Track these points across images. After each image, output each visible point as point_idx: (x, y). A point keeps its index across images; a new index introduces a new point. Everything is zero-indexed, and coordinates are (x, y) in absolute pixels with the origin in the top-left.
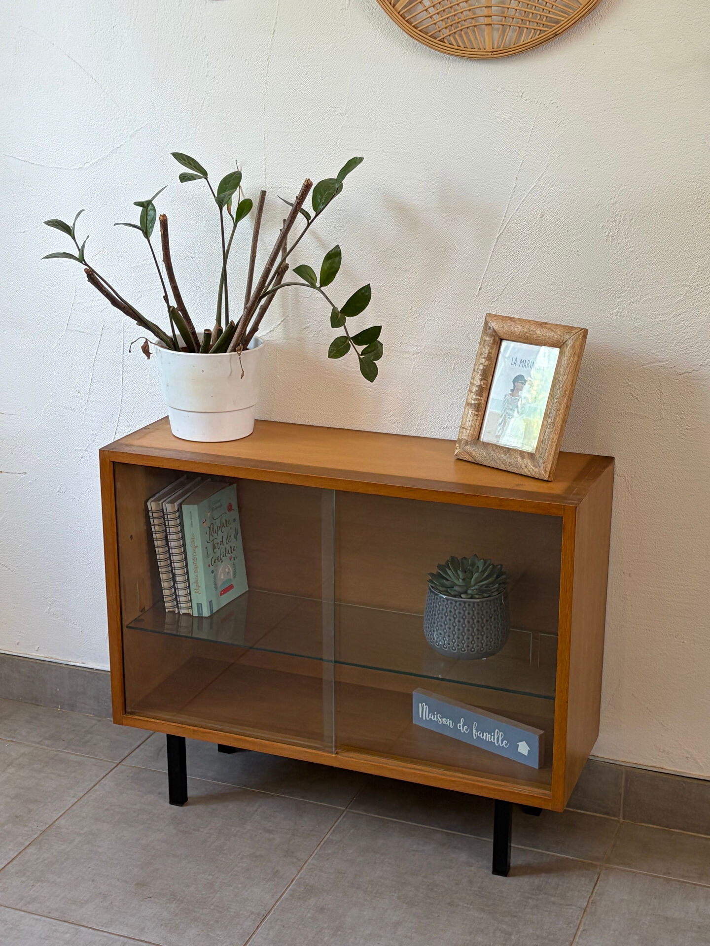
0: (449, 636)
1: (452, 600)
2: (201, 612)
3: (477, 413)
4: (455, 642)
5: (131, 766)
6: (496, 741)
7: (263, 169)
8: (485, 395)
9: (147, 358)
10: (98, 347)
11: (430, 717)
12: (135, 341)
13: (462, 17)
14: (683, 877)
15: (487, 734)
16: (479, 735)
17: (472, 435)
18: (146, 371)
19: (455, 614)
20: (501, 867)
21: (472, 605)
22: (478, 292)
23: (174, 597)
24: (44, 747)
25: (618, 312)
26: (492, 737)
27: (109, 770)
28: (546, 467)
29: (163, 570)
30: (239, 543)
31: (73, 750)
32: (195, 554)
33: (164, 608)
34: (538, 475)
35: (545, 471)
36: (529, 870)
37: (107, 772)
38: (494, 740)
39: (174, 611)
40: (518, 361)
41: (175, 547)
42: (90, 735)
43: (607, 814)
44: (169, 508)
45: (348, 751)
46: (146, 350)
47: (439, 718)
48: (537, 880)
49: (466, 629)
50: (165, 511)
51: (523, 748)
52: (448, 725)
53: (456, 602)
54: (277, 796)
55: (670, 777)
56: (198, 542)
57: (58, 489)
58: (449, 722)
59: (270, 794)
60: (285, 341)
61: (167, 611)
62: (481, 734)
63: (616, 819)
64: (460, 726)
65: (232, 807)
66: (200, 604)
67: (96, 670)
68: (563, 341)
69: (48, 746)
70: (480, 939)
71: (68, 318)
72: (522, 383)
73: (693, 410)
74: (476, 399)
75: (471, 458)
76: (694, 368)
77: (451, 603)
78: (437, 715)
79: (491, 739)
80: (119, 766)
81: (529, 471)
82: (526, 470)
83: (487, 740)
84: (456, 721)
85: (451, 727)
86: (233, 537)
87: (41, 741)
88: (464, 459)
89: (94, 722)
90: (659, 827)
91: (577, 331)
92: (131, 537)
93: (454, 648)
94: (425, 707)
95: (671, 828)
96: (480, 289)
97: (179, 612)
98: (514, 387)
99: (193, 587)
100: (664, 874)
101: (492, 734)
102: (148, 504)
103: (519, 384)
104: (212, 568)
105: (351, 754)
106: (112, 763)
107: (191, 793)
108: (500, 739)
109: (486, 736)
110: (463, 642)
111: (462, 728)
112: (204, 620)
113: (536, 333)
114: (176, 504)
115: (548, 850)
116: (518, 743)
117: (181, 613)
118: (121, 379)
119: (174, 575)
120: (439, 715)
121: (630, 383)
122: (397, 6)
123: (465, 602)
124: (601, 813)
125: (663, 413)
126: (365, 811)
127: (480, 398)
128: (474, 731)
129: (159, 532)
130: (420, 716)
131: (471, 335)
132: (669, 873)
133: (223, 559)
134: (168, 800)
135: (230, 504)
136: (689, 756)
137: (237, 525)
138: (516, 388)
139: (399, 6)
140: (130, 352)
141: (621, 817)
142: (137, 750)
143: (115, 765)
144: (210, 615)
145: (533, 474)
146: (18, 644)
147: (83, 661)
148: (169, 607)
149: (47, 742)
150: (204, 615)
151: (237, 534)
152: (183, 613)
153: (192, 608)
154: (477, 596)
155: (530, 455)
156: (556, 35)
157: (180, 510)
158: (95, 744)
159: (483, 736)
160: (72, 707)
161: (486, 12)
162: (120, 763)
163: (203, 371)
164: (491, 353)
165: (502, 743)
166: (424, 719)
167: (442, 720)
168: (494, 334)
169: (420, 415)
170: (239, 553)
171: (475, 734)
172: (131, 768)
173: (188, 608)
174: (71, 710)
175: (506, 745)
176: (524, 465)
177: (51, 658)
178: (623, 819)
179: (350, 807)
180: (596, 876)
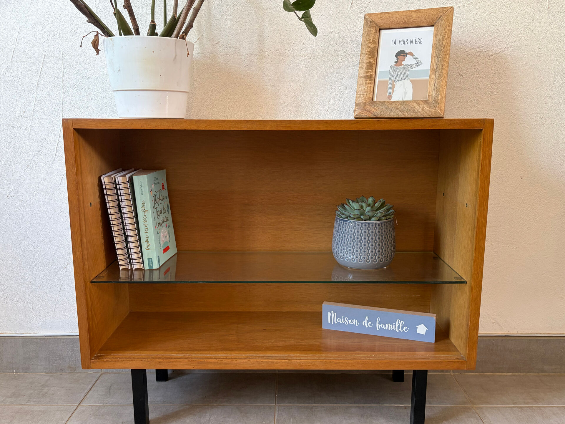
0: (365, 252)
1: (365, 223)
2: (151, 266)
3: (370, 82)
4: (370, 255)
5: (90, 405)
6: (397, 328)
8: (374, 68)
9: (96, 53)
10: (41, 73)
11: (338, 321)
12: (87, 36)
14: (526, 403)
15: (389, 324)
16: (381, 327)
17: (369, 98)
18: (84, 90)
19: (369, 233)
21: (380, 225)
22: (350, 6)
23: (127, 256)
24: (8, 404)
26: (394, 326)
27: (72, 412)
28: (441, 107)
29: (116, 233)
30: (169, 215)
32: (145, 217)
33: (118, 265)
34: (434, 114)
35: (441, 110)
37: (70, 414)
38: (395, 328)
39: (128, 268)
40: (397, 42)
41: (127, 212)
42: (46, 388)
44: (120, 180)
46: (95, 44)
47: (346, 320)
49: (377, 244)
50: (117, 182)
51: (422, 329)
52: (354, 324)
53: (369, 224)
54: (219, 405)
55: (484, 338)
56: (149, 206)
57: (7, 195)
58: (355, 322)
59: (213, 405)
60: (200, 55)
61: (121, 269)
62: (384, 326)
63: (449, 374)
64: (365, 323)
66: (150, 259)
67: (46, 336)
68: (437, 17)
69: (11, 403)
71: (13, 51)
72: (404, 56)
73: (499, 80)
74: (367, 73)
75: (371, 114)
76: (500, 51)
77: (365, 225)
78: (344, 318)
79: (392, 327)
80: (79, 407)
81: (426, 112)
82: (423, 112)
83: (389, 329)
84: (361, 320)
85: (357, 325)
86: (166, 209)
87: (4, 400)
88: (364, 117)
89: (48, 378)
90: (477, 374)
91: (448, 9)
92: (91, 204)
93: (368, 261)
94: (333, 314)
95: (484, 373)
97: (132, 269)
98: (397, 59)
99: (144, 245)
100: (514, 404)
101: (394, 324)
102: (102, 178)
103: (400, 57)
104: (158, 230)
106: (72, 406)
108: (401, 326)
109: (389, 327)
110: (376, 254)
111: (366, 324)
112: (155, 272)
113: (412, 17)
114: (128, 176)
116: (417, 327)
117: (134, 269)
118: (62, 98)
119: (126, 237)
120: (345, 318)
121: (457, 65)
123: (376, 224)
125: (480, 85)
126: (290, 403)
127: (371, 71)
128: (377, 325)
129: (112, 201)
130: (329, 322)
131: (345, 39)
132: (516, 403)
133: (162, 224)
135: (163, 183)
136: (495, 322)
137: (167, 201)
138: (399, 60)
140: (81, 46)
142: (91, 392)
143: (76, 407)
144: (159, 267)
145: (430, 114)
147: (34, 331)
148: (123, 265)
149: (9, 400)
150: (154, 268)
151: (168, 209)
152: (135, 269)
153: (143, 262)
154: (383, 218)
155: (424, 102)
157: (131, 181)
158: (53, 394)
159: (385, 327)
160: (27, 370)
162: (79, 404)
163: (153, 52)
164: (375, 38)
165: (402, 329)
166: (332, 323)
167: (348, 322)
168: (375, 25)
169: (308, 103)
170: (170, 222)
171: (378, 327)
172: (90, 407)
173: (139, 263)
174: (26, 372)
175: (406, 330)
176: (420, 109)
178: (453, 372)
179: (278, 403)
180: (477, 415)
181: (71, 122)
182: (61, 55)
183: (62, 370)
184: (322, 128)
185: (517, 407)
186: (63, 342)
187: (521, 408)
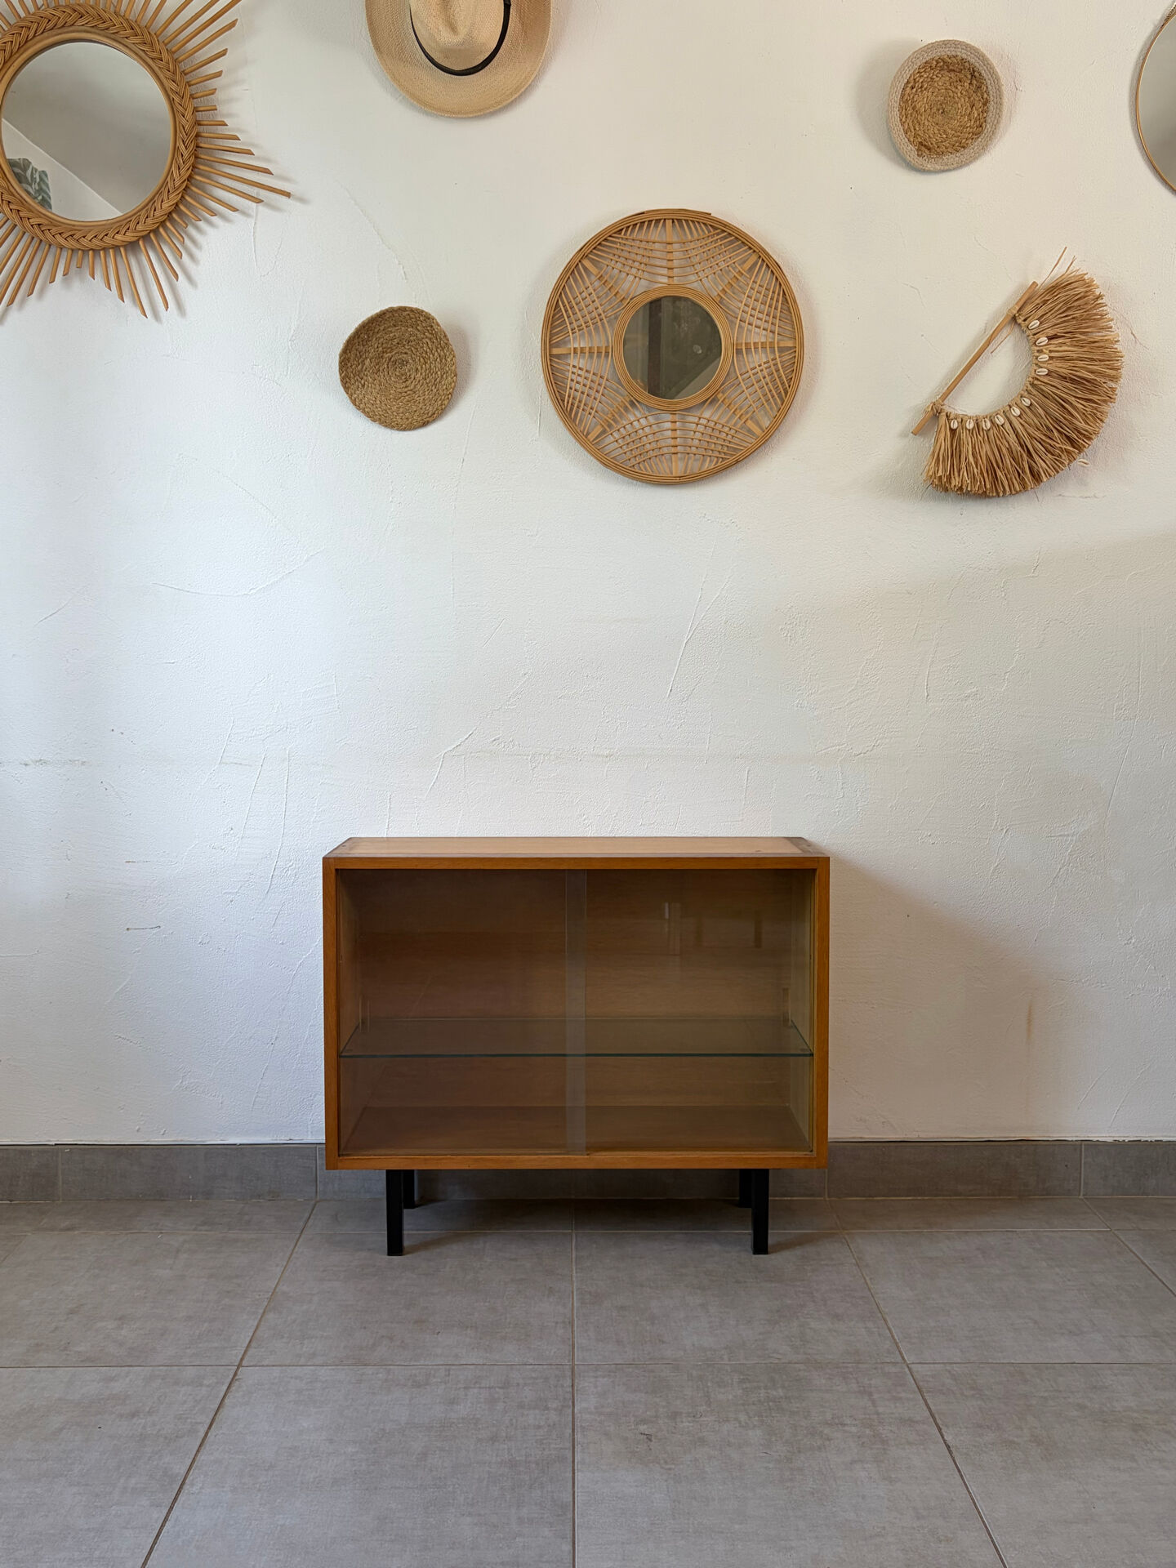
7: (451, 588)
10: (258, 779)
13: (648, 447)
14: (916, 1228)
20: (761, 1246)
22: (669, 693)
24: (204, 1232)
25: (798, 703)
27: (296, 1240)
31: (240, 1230)
36: (782, 1247)
37: (294, 1242)
42: (247, 1216)
43: (812, 1195)
45: (597, 1151)
48: (798, 1251)
55: (871, 1144)
57: (200, 941)
59: (484, 1233)
60: (472, 754)
63: (822, 1199)
65: (456, 1248)
67: (240, 1145)
69: (207, 1231)
70: (789, 1302)
80: (303, 1235)
87: (196, 1228)
89: (242, 1205)
95: (873, 1197)
96: (671, 690)
100: (898, 1229)
105: (604, 1153)
106: (292, 1235)
107: (406, 1243)
115: (785, 1229)
118: (284, 810)
122: (589, 437)
124: (808, 1196)
126: (591, 1229)
132: (901, 1228)
134: (386, 1251)
139: (591, 437)
141: (826, 1196)
142: (311, 1220)
143: (298, 1236)
146: (138, 1131)
147: (222, 1138)
149: (203, 1228)
156: (737, 462)
158: (259, 1223)
160: (209, 1195)
161: (672, 442)
162: (301, 1233)
172: (318, 1235)
174: (208, 1199)
177: (182, 1141)
178: (829, 1197)
179: (576, 1229)
180: (843, 1240)
181: (333, 860)
182: (287, 756)
183: (259, 1196)
184: (629, 866)
185: (903, 1233)
186: (264, 1154)
187: (907, 1233)
